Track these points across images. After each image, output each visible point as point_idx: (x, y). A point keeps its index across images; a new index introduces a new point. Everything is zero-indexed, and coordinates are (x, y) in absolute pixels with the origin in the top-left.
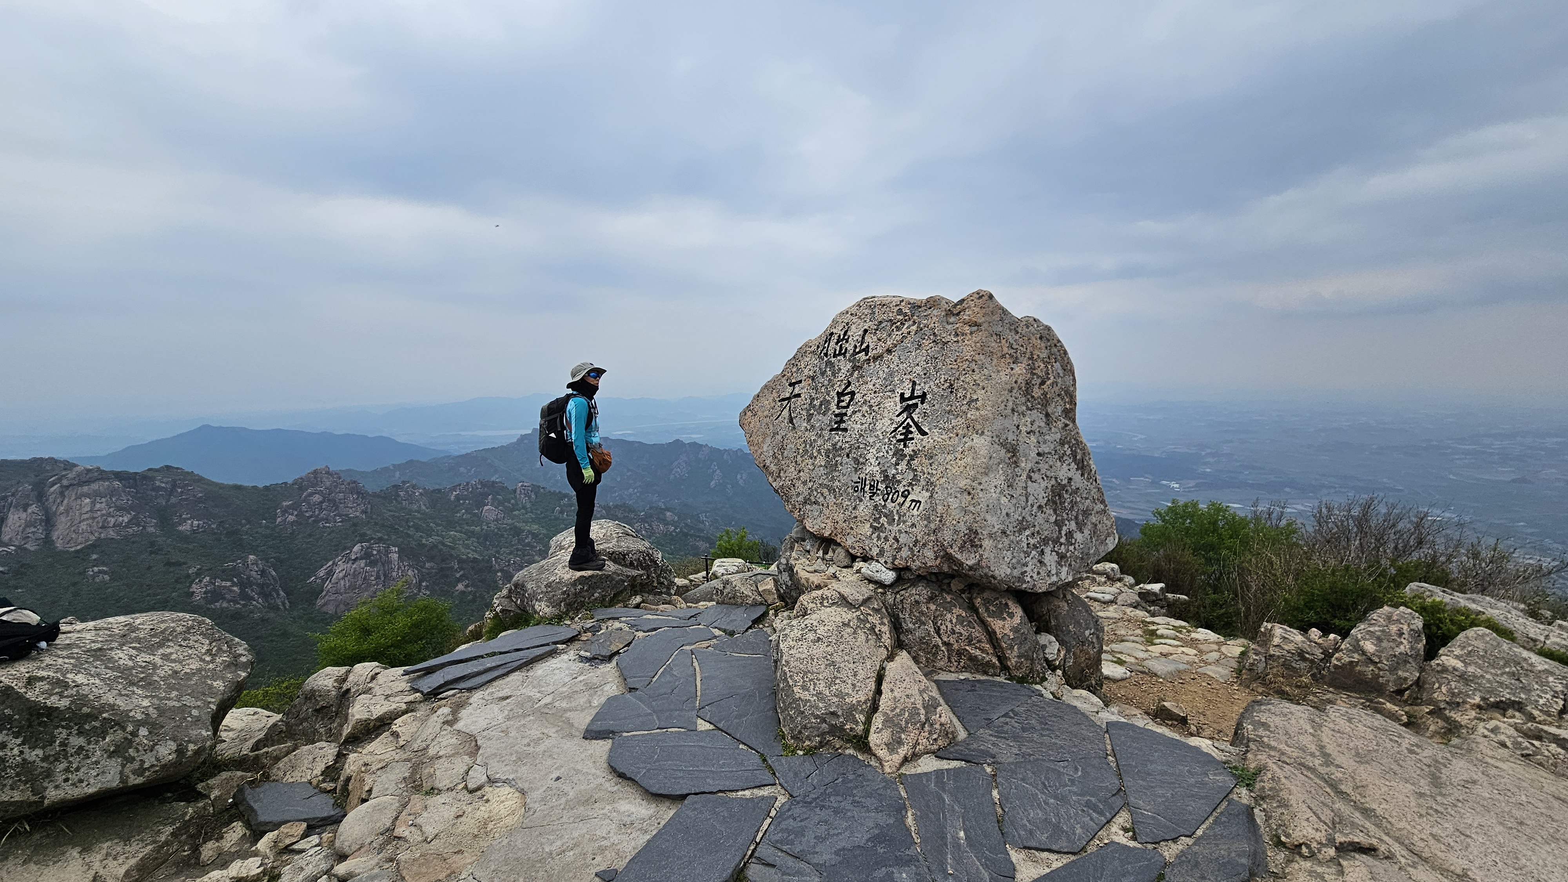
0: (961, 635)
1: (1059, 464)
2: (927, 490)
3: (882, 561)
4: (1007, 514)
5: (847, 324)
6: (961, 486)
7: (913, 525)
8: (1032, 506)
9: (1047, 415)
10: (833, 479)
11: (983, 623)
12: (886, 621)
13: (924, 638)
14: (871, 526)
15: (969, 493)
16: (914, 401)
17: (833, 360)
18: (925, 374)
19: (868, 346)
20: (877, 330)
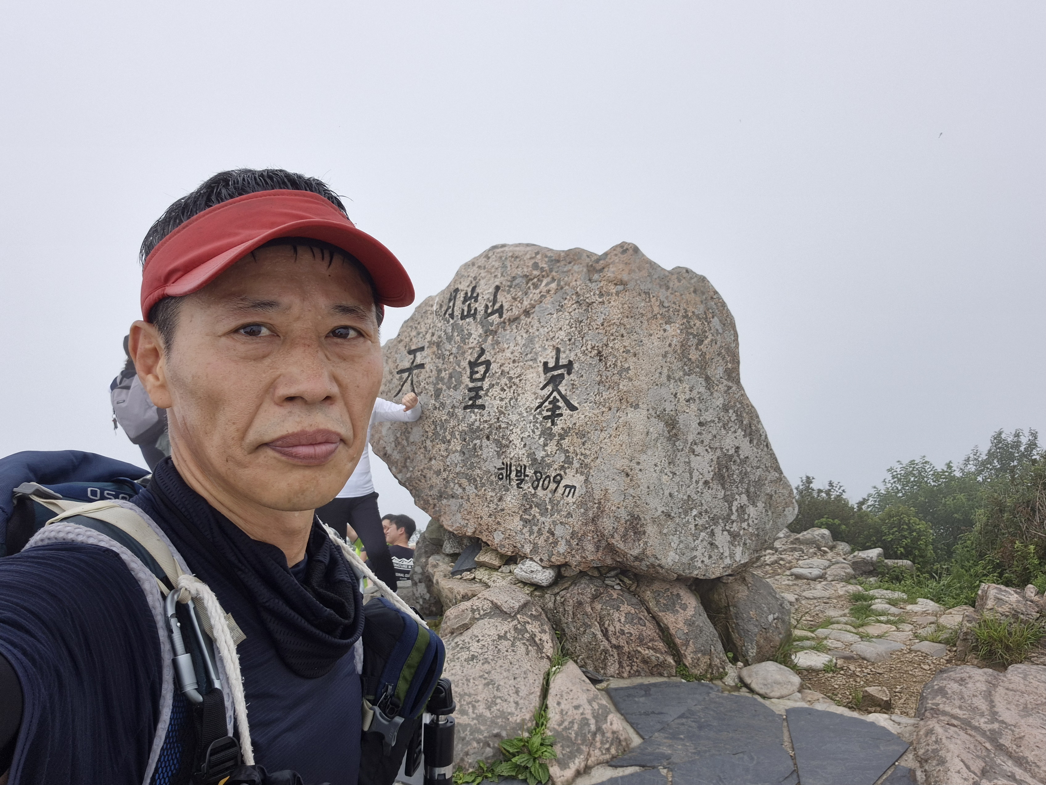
0: (631, 635)
1: (723, 432)
2: (582, 473)
3: (537, 559)
4: (670, 495)
5: (475, 278)
6: (618, 466)
7: (569, 515)
8: (697, 482)
9: (707, 379)
10: (472, 467)
11: (655, 619)
12: (546, 628)
13: (590, 643)
14: (521, 519)
15: (627, 475)
16: (559, 372)
17: (461, 322)
18: (570, 340)
19: (502, 307)
20: (510, 287)
